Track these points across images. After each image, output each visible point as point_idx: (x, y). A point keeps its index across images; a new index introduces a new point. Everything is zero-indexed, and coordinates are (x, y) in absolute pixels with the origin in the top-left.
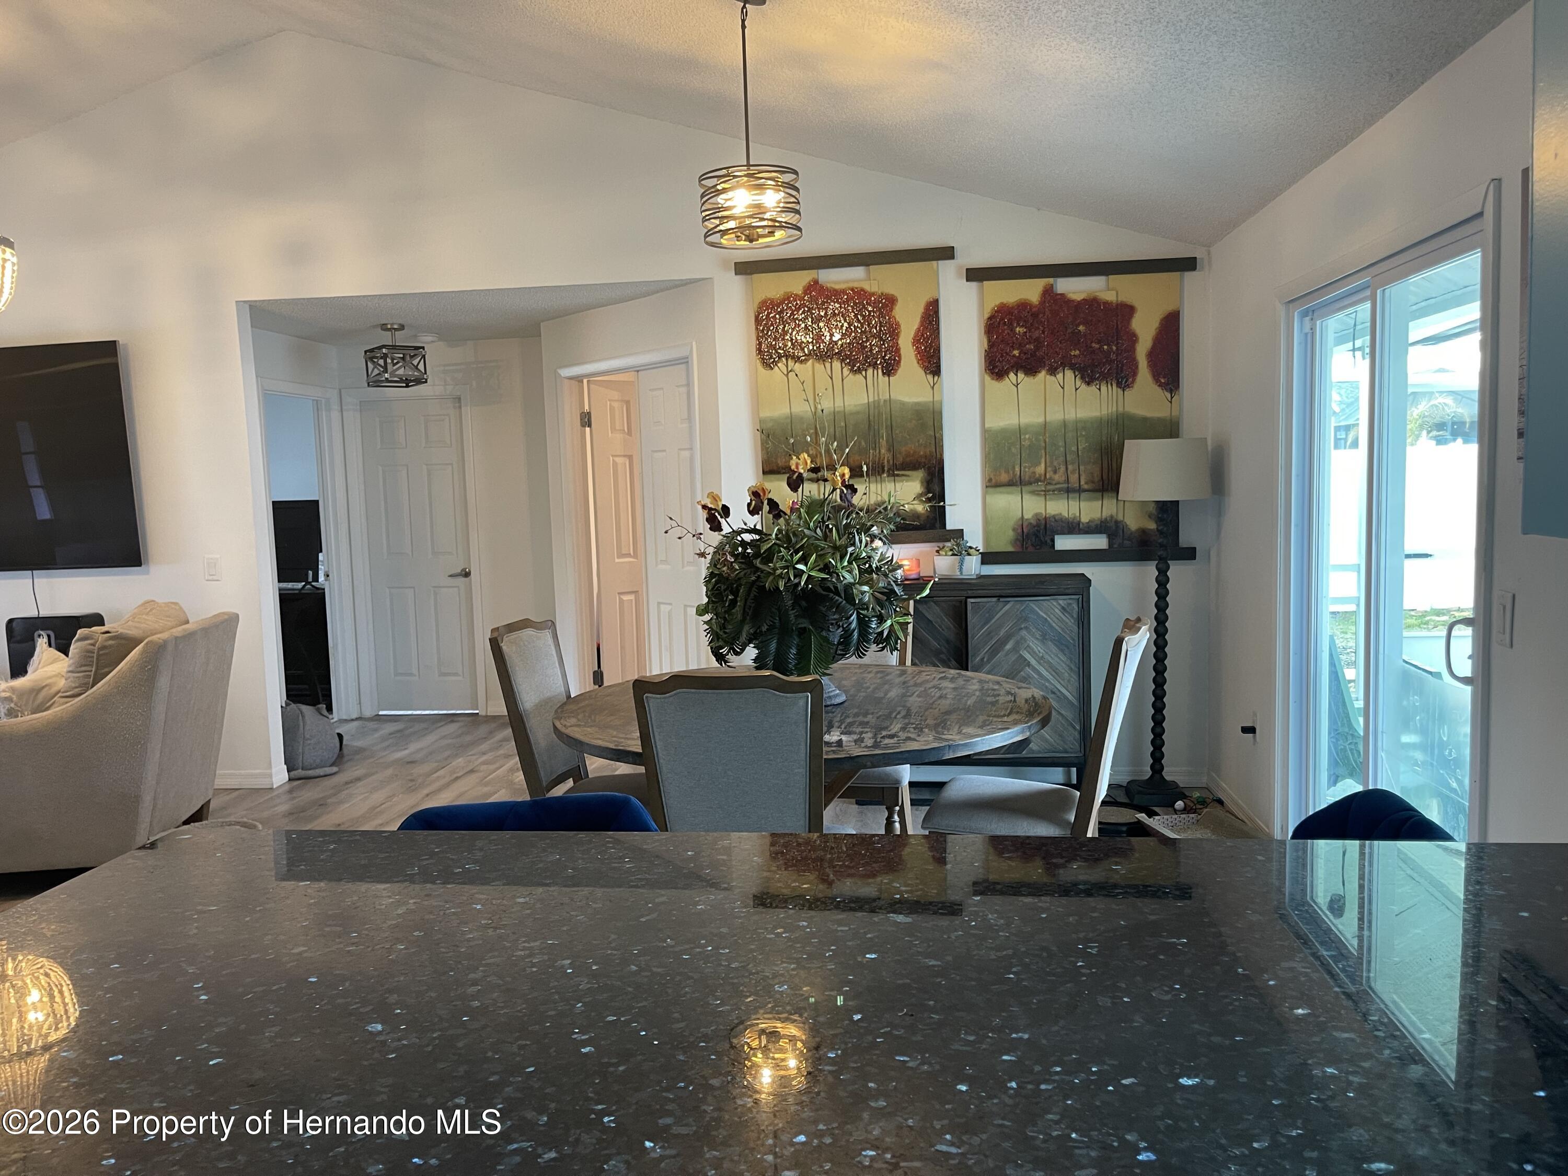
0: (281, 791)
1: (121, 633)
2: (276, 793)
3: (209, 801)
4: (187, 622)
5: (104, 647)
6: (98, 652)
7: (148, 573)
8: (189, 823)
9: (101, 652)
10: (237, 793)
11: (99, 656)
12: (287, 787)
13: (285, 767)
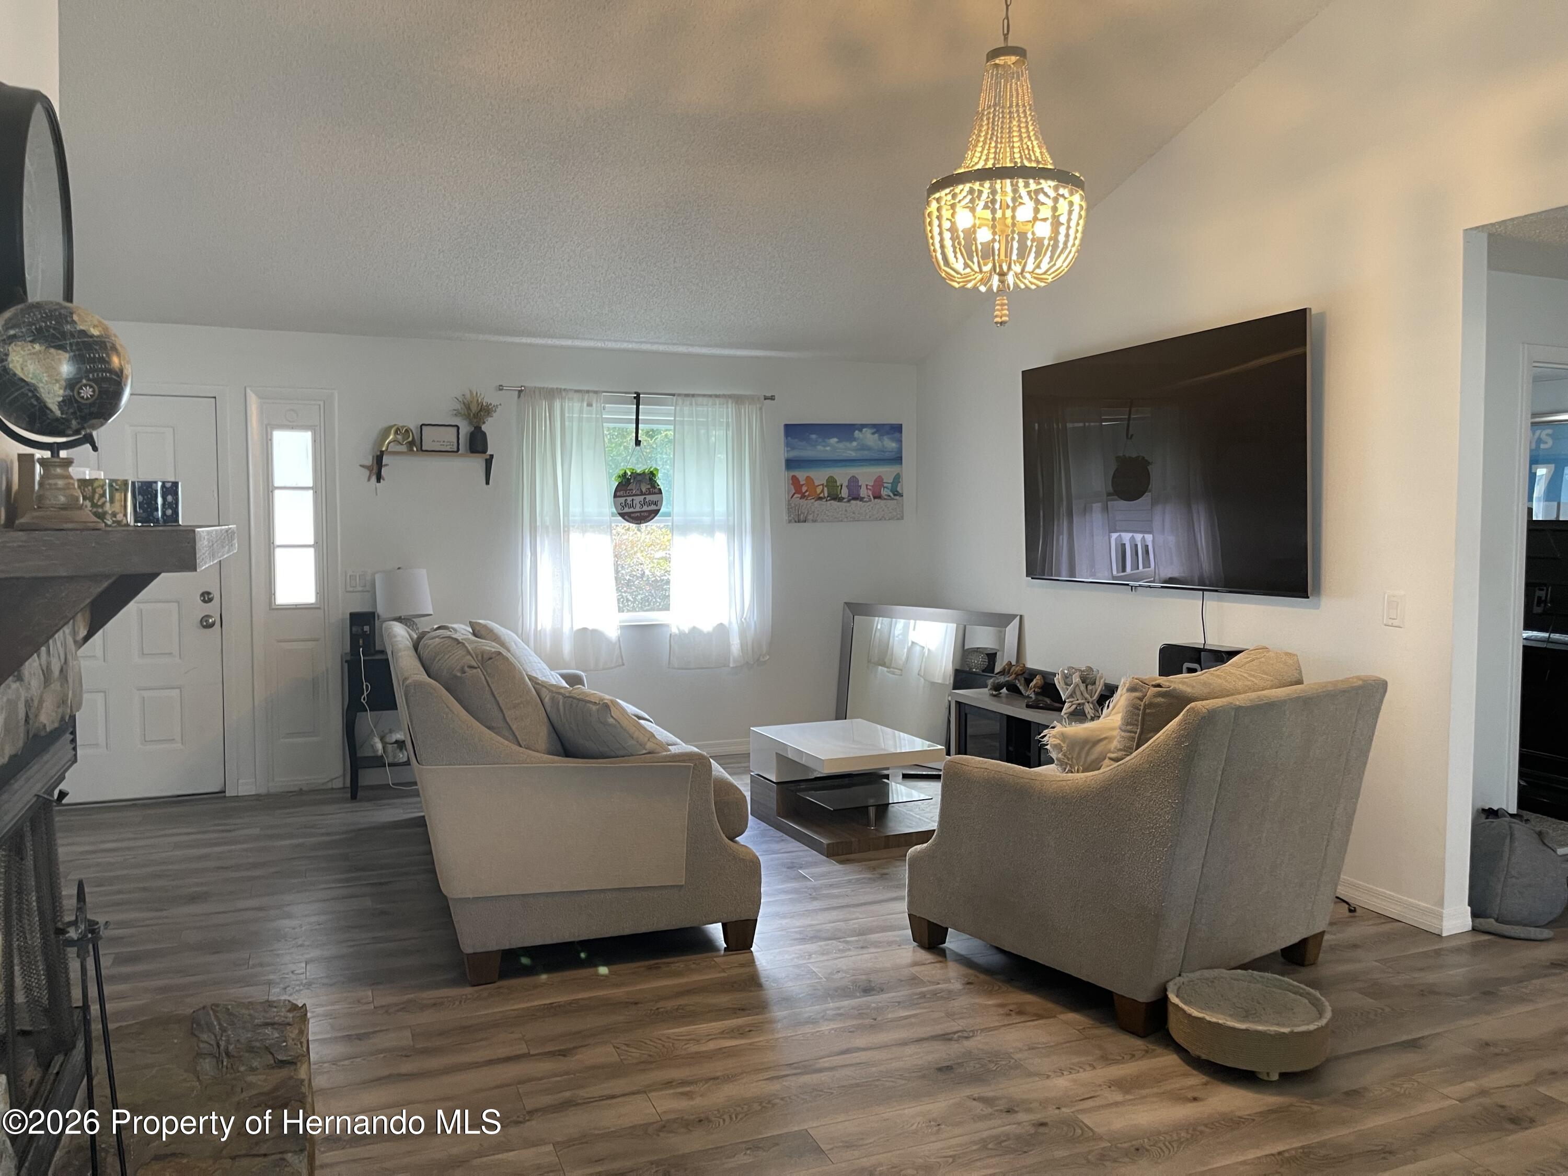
0: (1454, 943)
1: (1174, 689)
2: (1444, 945)
3: (1322, 934)
4: (1300, 682)
5: (1150, 705)
6: (1145, 709)
7: (1317, 607)
8: (1246, 969)
9: (1148, 711)
10: (1387, 927)
11: (1144, 713)
12: (1469, 940)
13: (1469, 909)
